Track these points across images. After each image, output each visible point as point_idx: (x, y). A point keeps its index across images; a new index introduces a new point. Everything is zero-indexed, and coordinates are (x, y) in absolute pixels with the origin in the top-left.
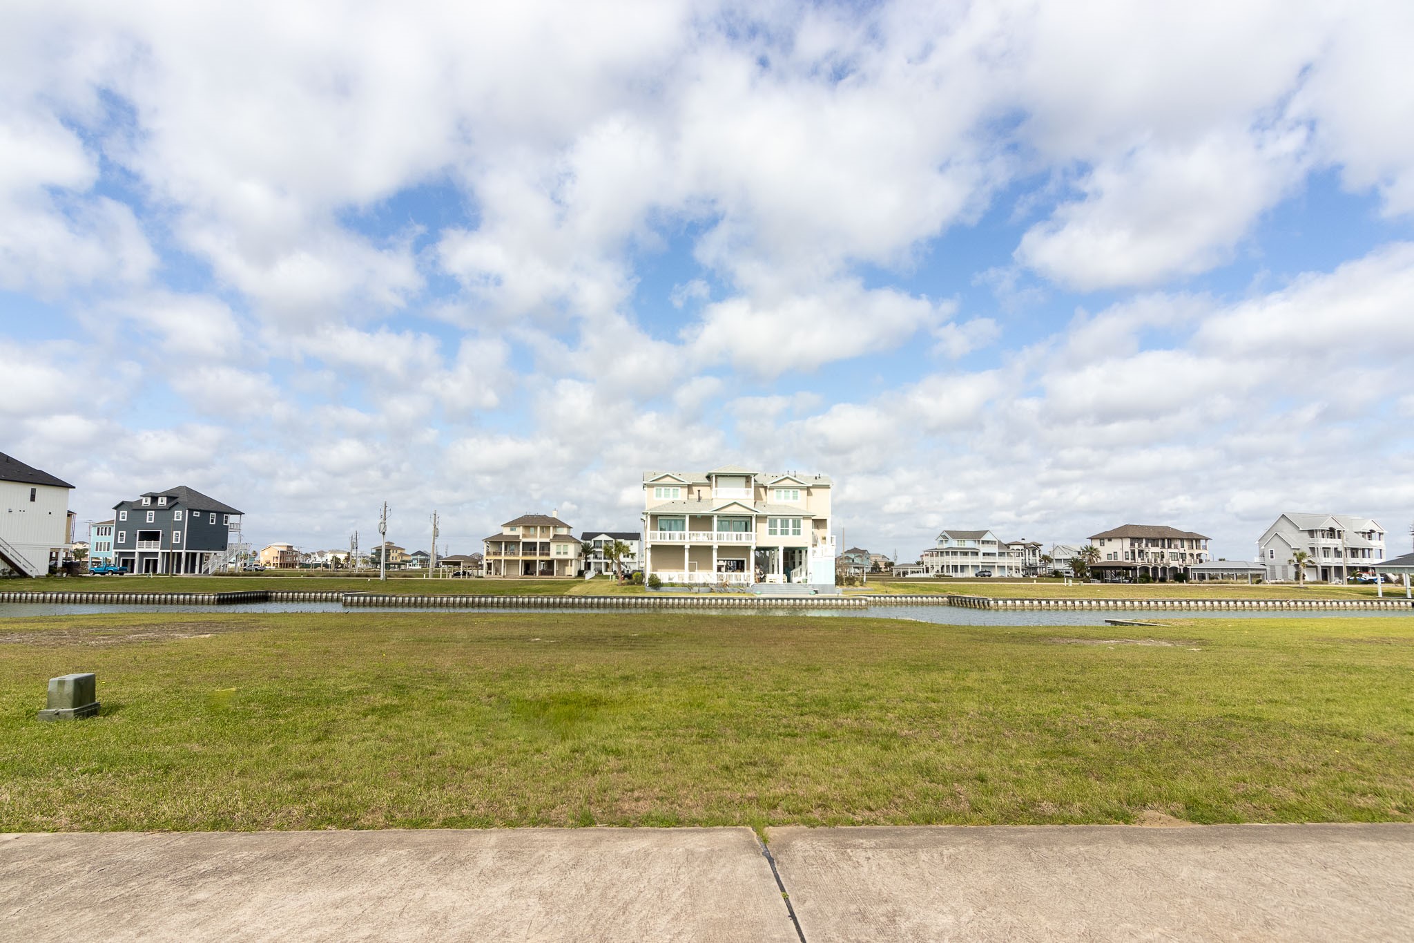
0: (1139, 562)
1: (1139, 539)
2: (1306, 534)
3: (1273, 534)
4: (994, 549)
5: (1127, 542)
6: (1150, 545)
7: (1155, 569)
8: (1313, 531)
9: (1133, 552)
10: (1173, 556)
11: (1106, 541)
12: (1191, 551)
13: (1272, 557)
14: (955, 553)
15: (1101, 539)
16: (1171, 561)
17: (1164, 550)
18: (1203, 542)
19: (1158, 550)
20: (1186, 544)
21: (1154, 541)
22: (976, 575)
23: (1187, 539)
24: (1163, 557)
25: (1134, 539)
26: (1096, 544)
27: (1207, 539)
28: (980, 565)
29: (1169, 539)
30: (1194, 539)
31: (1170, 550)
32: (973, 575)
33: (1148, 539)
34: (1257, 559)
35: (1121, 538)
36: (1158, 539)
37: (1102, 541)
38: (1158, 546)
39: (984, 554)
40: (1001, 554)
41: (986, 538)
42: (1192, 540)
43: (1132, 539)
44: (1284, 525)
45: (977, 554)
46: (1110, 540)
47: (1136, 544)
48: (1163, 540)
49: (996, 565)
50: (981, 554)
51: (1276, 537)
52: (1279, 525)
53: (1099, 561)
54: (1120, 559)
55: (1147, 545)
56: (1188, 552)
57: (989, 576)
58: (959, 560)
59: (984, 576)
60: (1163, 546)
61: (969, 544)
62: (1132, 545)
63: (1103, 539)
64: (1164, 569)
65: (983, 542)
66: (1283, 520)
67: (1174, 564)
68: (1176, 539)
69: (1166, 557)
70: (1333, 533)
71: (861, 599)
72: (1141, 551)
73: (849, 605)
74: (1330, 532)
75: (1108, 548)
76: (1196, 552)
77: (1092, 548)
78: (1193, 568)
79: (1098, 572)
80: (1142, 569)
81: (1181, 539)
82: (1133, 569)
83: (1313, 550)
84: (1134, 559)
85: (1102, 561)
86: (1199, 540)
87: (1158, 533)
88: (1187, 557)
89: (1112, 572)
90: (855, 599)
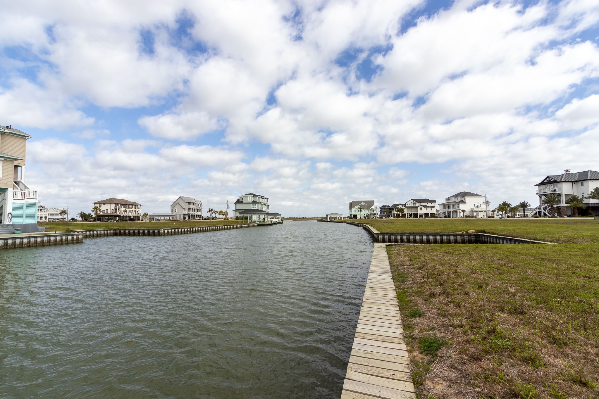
0: (118, 213)
1: (118, 204)
2: (187, 204)
3: (175, 204)
5: (114, 205)
6: (122, 207)
7: (124, 216)
9: (116, 210)
10: (131, 211)
12: (135, 210)
13: (176, 211)
15: (99, 204)
17: (126, 209)
18: (139, 206)
19: (124, 209)
20: (134, 207)
21: (122, 205)
23: (134, 205)
24: (126, 212)
25: (116, 204)
26: (97, 205)
27: (141, 205)
29: (129, 205)
30: (136, 205)
31: (129, 209)
33: (121, 204)
34: (170, 212)
35: (110, 203)
36: (124, 204)
37: (100, 205)
38: (124, 207)
44: (180, 201)
46: (104, 204)
47: (118, 206)
48: (126, 205)
51: (178, 205)
52: (178, 200)
53: (100, 213)
54: (109, 212)
55: (121, 207)
56: (134, 210)
60: (126, 208)
62: (116, 206)
63: (101, 204)
64: (126, 216)
66: (180, 199)
67: (130, 215)
68: (131, 205)
69: (127, 212)
70: (193, 204)
71: (79, 235)
72: (119, 209)
73: (67, 240)
74: (193, 203)
75: (104, 207)
76: (137, 210)
77: (98, 207)
78: (136, 216)
79: (99, 218)
80: (119, 216)
81: (133, 205)
82: (116, 216)
83: (189, 209)
84: (116, 212)
85: (101, 213)
86: (138, 205)
87: (124, 202)
88: (134, 212)
89: (107, 218)
90: (73, 235)
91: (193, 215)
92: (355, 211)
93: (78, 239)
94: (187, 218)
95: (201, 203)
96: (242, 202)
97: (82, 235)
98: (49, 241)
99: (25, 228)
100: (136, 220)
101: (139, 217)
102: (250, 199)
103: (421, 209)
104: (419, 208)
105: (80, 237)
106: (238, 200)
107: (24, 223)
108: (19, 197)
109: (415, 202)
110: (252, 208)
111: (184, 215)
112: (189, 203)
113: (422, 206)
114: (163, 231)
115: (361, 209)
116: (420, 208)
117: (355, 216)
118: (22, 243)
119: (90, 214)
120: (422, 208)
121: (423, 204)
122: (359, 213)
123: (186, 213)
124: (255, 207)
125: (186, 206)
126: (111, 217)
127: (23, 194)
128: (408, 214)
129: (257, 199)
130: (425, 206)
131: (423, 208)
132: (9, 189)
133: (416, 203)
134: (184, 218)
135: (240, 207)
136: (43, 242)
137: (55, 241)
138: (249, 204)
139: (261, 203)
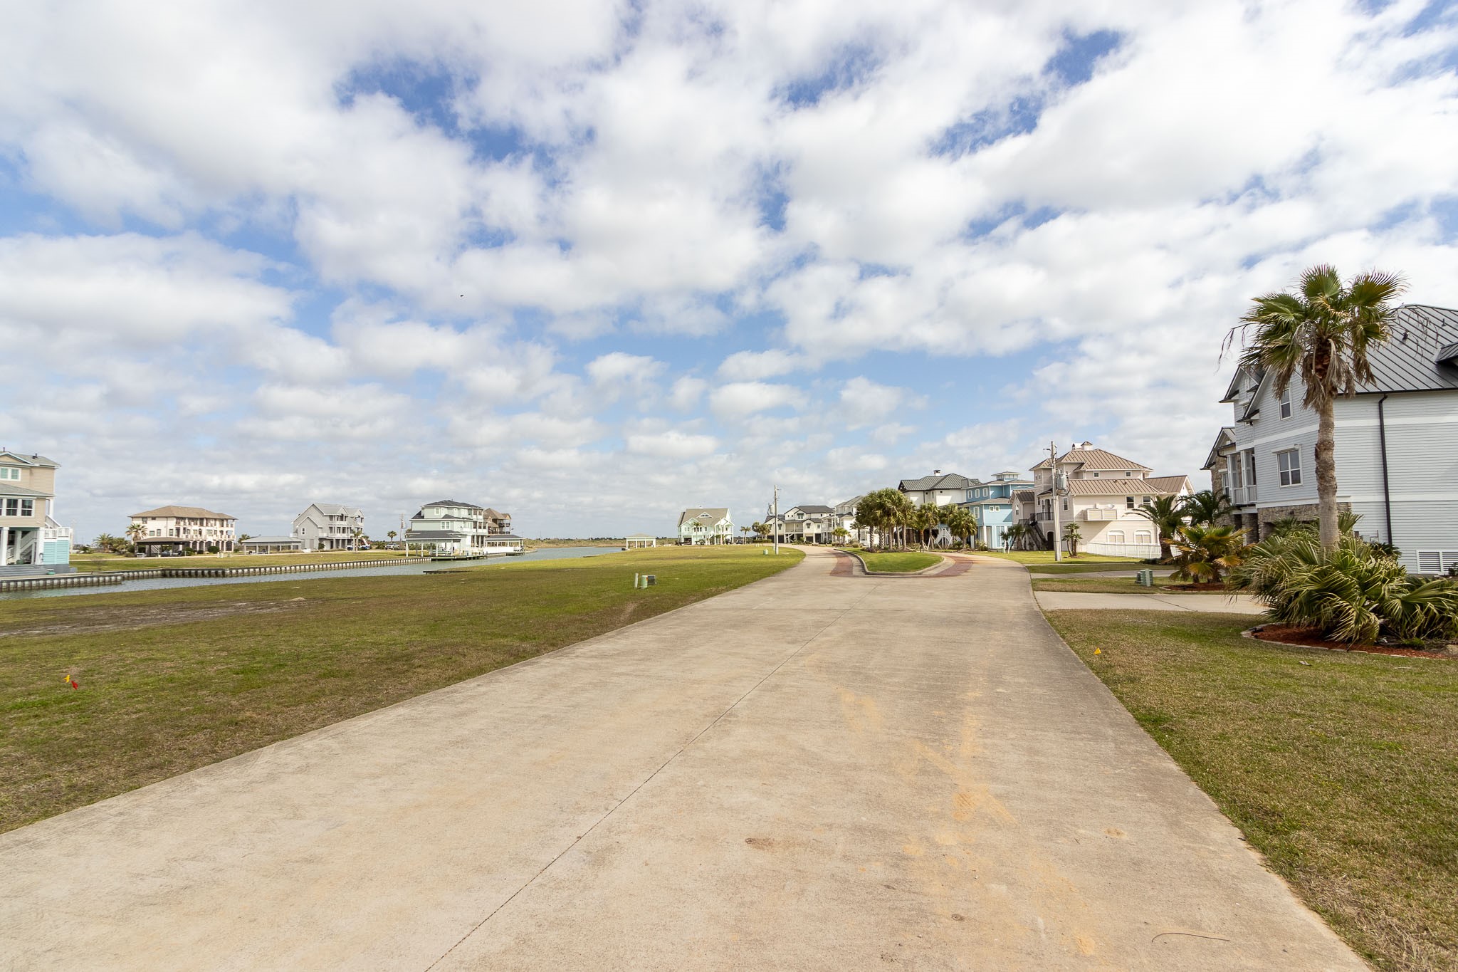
0: (183, 537)
1: (183, 519)
2: (328, 518)
3: (303, 517)
5: (172, 521)
6: (193, 523)
7: (195, 543)
8: (332, 516)
9: (178, 530)
10: (209, 532)
11: (150, 520)
12: (222, 529)
13: (303, 533)
15: (143, 518)
16: (207, 537)
17: (202, 528)
18: (230, 521)
19: (197, 527)
20: (218, 523)
21: (192, 519)
23: (219, 519)
24: (200, 533)
25: (179, 519)
26: (139, 522)
27: (234, 519)
29: (207, 519)
31: (208, 528)
33: (189, 519)
34: (291, 535)
35: (167, 517)
36: (198, 518)
37: (145, 519)
38: (197, 524)
42: (223, 520)
43: (177, 518)
44: (313, 510)
46: (154, 518)
47: (182, 523)
48: (202, 519)
51: (308, 520)
52: (310, 511)
53: (145, 538)
54: (164, 535)
55: (189, 524)
56: (219, 529)
60: (202, 525)
62: (178, 523)
64: (201, 543)
66: (313, 507)
67: (210, 539)
68: (212, 519)
69: (204, 533)
70: (342, 518)
71: (117, 576)
72: (184, 529)
73: (104, 581)
74: (342, 516)
75: (151, 526)
76: (225, 529)
77: (139, 526)
78: (223, 542)
79: (142, 547)
80: (186, 544)
81: (216, 519)
82: (177, 543)
83: (331, 528)
84: (178, 535)
85: (147, 538)
86: (227, 520)
87: (198, 513)
88: (219, 534)
89: (159, 546)
90: (110, 576)
91: (341, 541)
92: (685, 531)
93: (116, 581)
94: (327, 547)
95: (360, 515)
96: (423, 517)
97: (120, 575)
98: (86, 582)
99: (57, 568)
100: (223, 549)
101: (229, 544)
102: (439, 512)
103: (809, 525)
104: (804, 524)
105: (119, 578)
106: (420, 513)
107: (56, 563)
108: (51, 536)
109: (800, 512)
110: (442, 529)
111: (321, 539)
112: (331, 517)
113: (810, 519)
115: (697, 527)
116: (807, 524)
117: (688, 540)
119: (123, 539)
120: (810, 524)
121: (814, 516)
122: (695, 534)
123: (325, 535)
124: (448, 527)
125: (325, 522)
126: (168, 546)
127: (55, 533)
128: (787, 535)
129: (455, 512)
130: (816, 521)
131: (812, 523)
132: (41, 528)
133: (803, 514)
134: (321, 546)
135: (419, 526)
136: (79, 583)
137: (92, 582)
138: (439, 521)
139: (463, 518)
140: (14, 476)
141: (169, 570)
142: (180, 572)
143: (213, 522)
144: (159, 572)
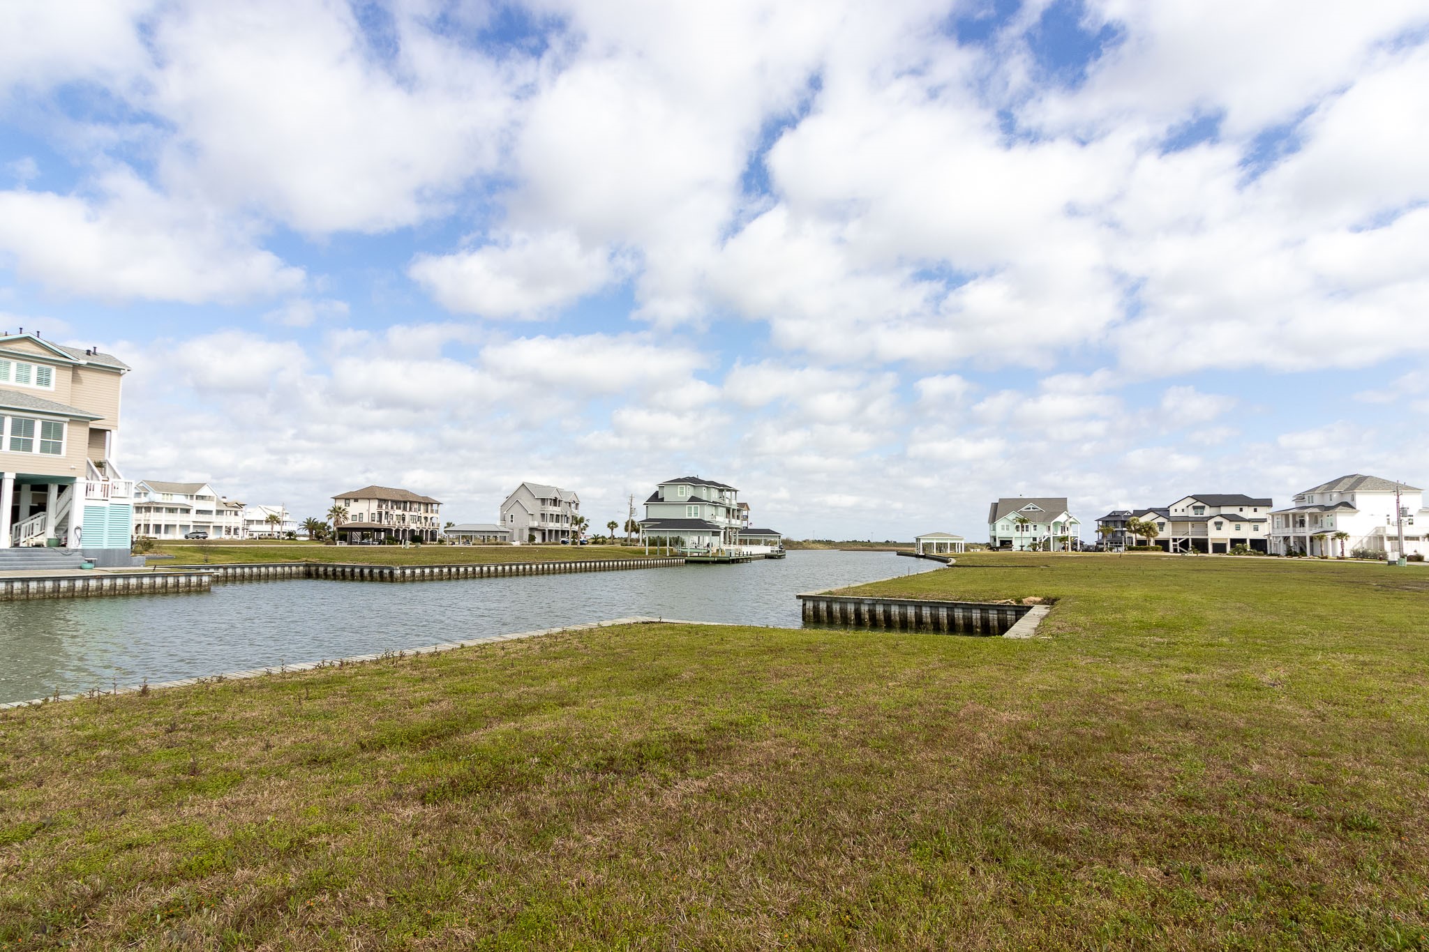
0: (385, 523)
1: (385, 501)
2: (540, 502)
3: (512, 501)
4: (211, 506)
5: (375, 504)
6: (395, 507)
7: (397, 531)
9: (380, 514)
10: (413, 518)
11: (352, 501)
12: (426, 515)
13: (512, 521)
14: (158, 509)
15: (346, 499)
16: (411, 524)
17: (405, 513)
18: (435, 506)
19: (400, 512)
20: (422, 507)
21: (396, 502)
22: (186, 537)
23: (424, 503)
24: (404, 520)
25: (382, 501)
26: (341, 504)
27: (439, 504)
28: (192, 524)
29: (411, 502)
30: (427, 503)
31: (411, 513)
32: (182, 537)
33: (393, 501)
34: (498, 523)
35: (369, 499)
36: (401, 502)
37: (347, 501)
38: (400, 508)
39: (198, 512)
40: (219, 512)
41: (203, 492)
42: (427, 504)
43: (380, 500)
44: (523, 492)
45: (187, 511)
46: (356, 500)
47: (384, 506)
48: (405, 502)
49: (212, 525)
50: (193, 512)
51: (517, 504)
52: (519, 493)
53: (346, 523)
54: (365, 520)
55: (392, 508)
56: (423, 515)
57: (204, 538)
58: (163, 518)
59: (198, 537)
60: (405, 509)
61: (179, 499)
62: (380, 506)
63: (349, 499)
64: (404, 531)
65: (197, 497)
66: (523, 488)
67: (413, 527)
68: (416, 502)
69: (407, 519)
70: (555, 502)
71: (201, 575)
72: (387, 513)
73: (177, 585)
74: (555, 500)
75: (354, 509)
76: (429, 515)
77: (340, 508)
78: (427, 531)
79: (344, 534)
80: (387, 531)
81: (420, 503)
82: (379, 530)
83: (543, 515)
84: (380, 521)
85: (348, 523)
86: (432, 504)
87: (402, 495)
88: (423, 520)
89: (359, 533)
90: (190, 575)
91: (554, 532)
92: (1004, 529)
93: (200, 584)
94: (538, 539)
95: (576, 500)
96: (662, 500)
97: (210, 575)
98: (140, 586)
99: (106, 557)
100: (427, 539)
101: (433, 534)
102: (682, 493)
103: (1219, 525)
104: (1211, 523)
105: (205, 579)
106: (656, 494)
107: (105, 547)
108: (97, 493)
109: (1199, 504)
110: (687, 517)
111: (532, 529)
112: (543, 500)
113: (1221, 515)
114: (399, 572)
115: (1023, 523)
116: (1216, 523)
117: (1006, 544)
118: (86, 589)
119: (325, 524)
120: (1221, 523)
121: (1225, 510)
122: (1018, 534)
123: (535, 524)
124: (696, 514)
125: (536, 508)
126: (367, 532)
127: (105, 490)
128: (1175, 540)
129: (703, 493)
130: (1232, 518)
131: (1225, 522)
132: (78, 480)
133: (1203, 507)
134: (532, 538)
135: (660, 512)
136: (127, 587)
137: (153, 586)
138: (682, 504)
139: (713, 502)
140: (43, 380)
141: (315, 565)
142: (330, 569)
143: (416, 506)
144: (301, 568)
